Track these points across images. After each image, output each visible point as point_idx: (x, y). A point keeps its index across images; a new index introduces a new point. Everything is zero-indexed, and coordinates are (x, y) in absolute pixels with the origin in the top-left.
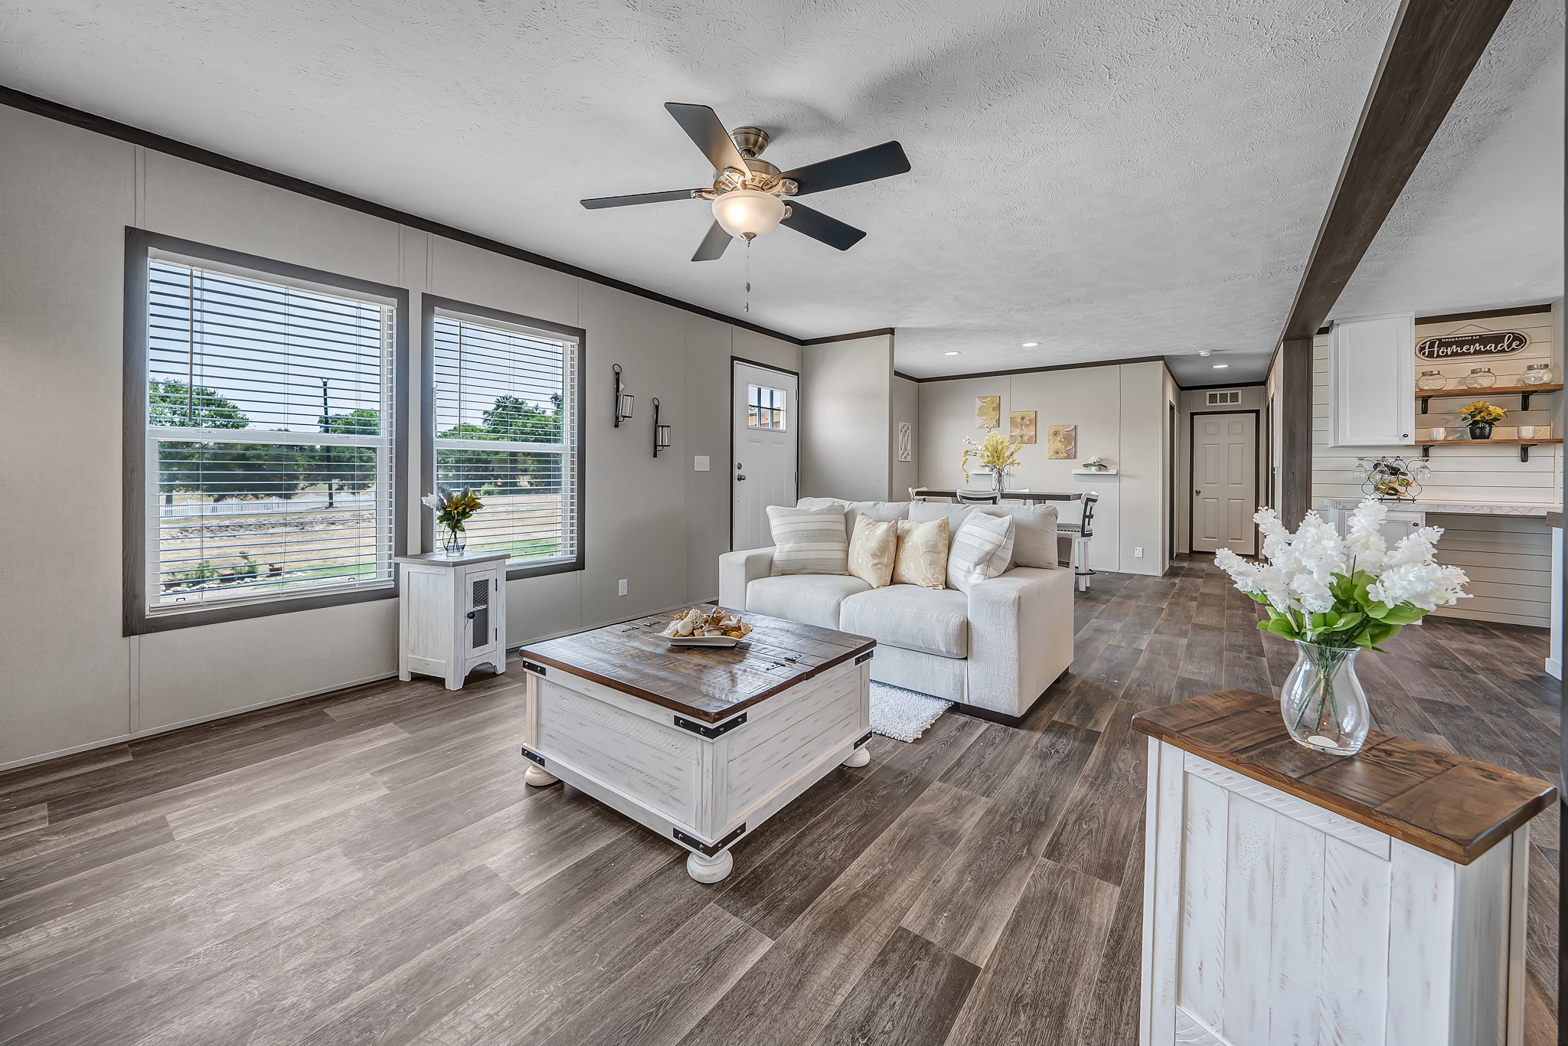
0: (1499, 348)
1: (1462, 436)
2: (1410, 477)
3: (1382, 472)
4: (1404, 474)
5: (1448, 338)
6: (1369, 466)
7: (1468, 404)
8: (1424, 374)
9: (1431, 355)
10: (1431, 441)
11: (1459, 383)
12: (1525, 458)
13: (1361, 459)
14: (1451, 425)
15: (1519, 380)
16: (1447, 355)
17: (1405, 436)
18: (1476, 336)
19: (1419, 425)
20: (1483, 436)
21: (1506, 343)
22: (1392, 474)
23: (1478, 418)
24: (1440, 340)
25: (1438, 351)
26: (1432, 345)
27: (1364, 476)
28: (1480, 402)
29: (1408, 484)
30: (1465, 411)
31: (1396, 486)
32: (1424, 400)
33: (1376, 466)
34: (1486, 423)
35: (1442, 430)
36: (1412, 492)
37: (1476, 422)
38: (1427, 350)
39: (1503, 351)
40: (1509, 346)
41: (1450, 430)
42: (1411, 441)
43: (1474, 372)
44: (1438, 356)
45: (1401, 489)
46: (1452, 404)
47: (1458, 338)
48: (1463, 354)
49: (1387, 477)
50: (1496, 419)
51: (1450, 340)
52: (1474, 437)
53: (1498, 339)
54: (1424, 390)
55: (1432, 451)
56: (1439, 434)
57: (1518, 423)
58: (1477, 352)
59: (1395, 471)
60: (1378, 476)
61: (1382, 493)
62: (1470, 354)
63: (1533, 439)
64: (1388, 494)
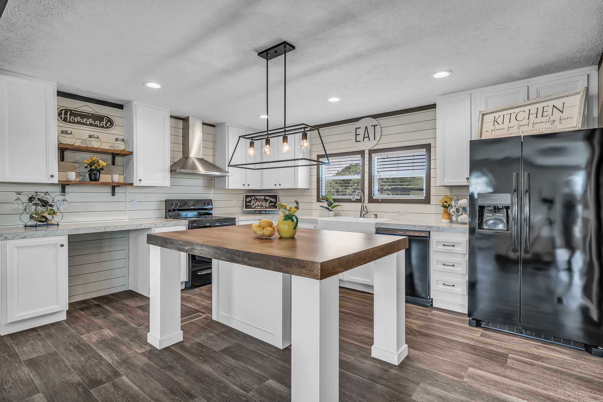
0: (101, 125)
1: (83, 179)
2: (55, 208)
3: (36, 204)
4: (51, 206)
5: (76, 111)
6: (25, 199)
7: (87, 158)
8: (62, 132)
9: (65, 120)
10: (68, 181)
11: (82, 142)
12: (113, 194)
13: (19, 193)
14: (77, 170)
15: (111, 146)
16: (74, 123)
17: (52, 176)
18: (90, 114)
19: (60, 169)
20: (96, 180)
21: (104, 123)
22: (43, 206)
23: (93, 167)
24: (71, 110)
25: (70, 118)
26: (66, 114)
27: (21, 207)
28: (95, 157)
29: (54, 213)
30: (87, 162)
31: (46, 215)
32: (62, 150)
33: (31, 199)
34: (97, 171)
35: (74, 173)
36: (56, 219)
37: (91, 170)
38: (63, 116)
39: (103, 127)
40: (106, 124)
41: (78, 175)
42: (55, 180)
43: (90, 136)
44: (70, 122)
45: (49, 217)
46: (79, 156)
47: (81, 112)
48: (83, 124)
49: (40, 209)
50: (102, 169)
51: (76, 112)
52: (91, 180)
53: (100, 118)
54: (63, 144)
55: (67, 189)
56: (72, 176)
57: (111, 173)
58: (91, 125)
59: (45, 203)
60: (33, 208)
61: (35, 220)
62: (86, 124)
63: (118, 183)
64: (40, 221)
